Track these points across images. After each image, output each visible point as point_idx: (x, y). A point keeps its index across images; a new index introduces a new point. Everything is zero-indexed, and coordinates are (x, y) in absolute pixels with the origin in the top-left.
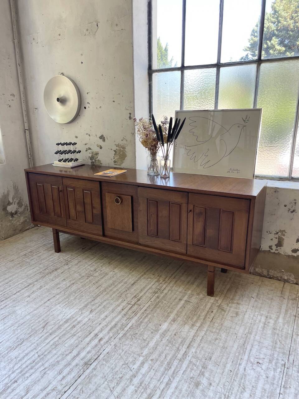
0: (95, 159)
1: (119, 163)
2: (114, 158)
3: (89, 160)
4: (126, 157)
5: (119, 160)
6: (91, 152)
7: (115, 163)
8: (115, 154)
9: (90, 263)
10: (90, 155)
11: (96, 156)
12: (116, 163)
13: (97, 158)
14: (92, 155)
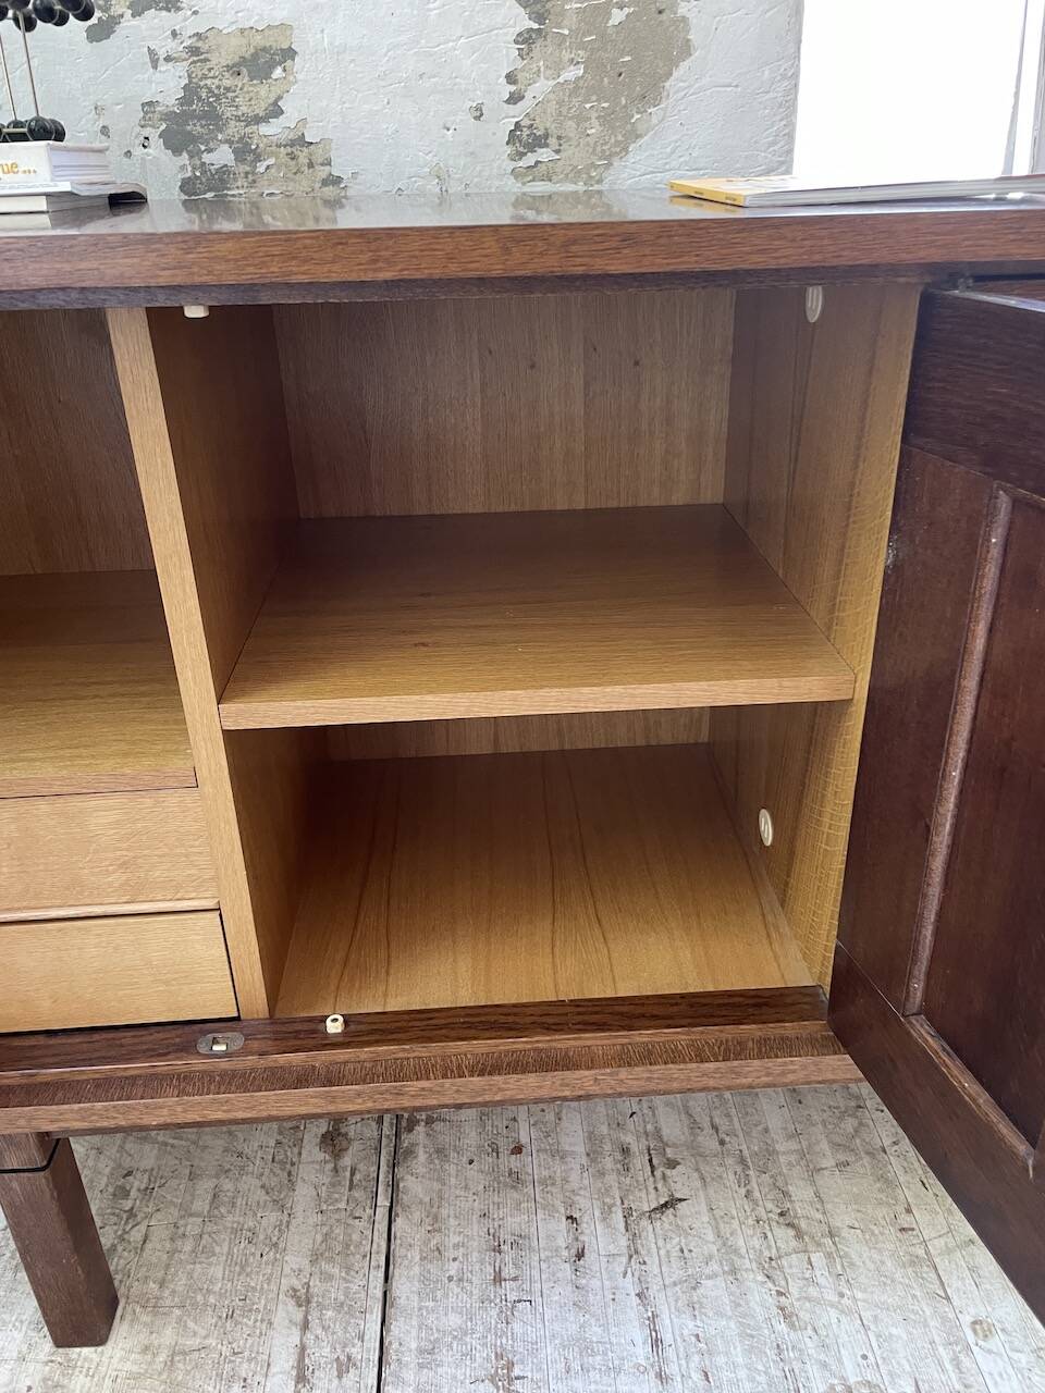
0: (234, 129)
1: (574, 154)
2: (514, 99)
3: (157, 145)
4: (674, 63)
5: (581, 118)
6: (165, 46)
7: (530, 159)
8: (526, 40)
9: (639, 1335)
10: (168, 86)
11: (252, 96)
12: (544, 154)
13: (276, 111)
14: (190, 92)
